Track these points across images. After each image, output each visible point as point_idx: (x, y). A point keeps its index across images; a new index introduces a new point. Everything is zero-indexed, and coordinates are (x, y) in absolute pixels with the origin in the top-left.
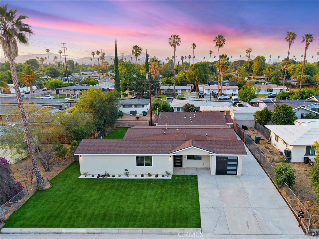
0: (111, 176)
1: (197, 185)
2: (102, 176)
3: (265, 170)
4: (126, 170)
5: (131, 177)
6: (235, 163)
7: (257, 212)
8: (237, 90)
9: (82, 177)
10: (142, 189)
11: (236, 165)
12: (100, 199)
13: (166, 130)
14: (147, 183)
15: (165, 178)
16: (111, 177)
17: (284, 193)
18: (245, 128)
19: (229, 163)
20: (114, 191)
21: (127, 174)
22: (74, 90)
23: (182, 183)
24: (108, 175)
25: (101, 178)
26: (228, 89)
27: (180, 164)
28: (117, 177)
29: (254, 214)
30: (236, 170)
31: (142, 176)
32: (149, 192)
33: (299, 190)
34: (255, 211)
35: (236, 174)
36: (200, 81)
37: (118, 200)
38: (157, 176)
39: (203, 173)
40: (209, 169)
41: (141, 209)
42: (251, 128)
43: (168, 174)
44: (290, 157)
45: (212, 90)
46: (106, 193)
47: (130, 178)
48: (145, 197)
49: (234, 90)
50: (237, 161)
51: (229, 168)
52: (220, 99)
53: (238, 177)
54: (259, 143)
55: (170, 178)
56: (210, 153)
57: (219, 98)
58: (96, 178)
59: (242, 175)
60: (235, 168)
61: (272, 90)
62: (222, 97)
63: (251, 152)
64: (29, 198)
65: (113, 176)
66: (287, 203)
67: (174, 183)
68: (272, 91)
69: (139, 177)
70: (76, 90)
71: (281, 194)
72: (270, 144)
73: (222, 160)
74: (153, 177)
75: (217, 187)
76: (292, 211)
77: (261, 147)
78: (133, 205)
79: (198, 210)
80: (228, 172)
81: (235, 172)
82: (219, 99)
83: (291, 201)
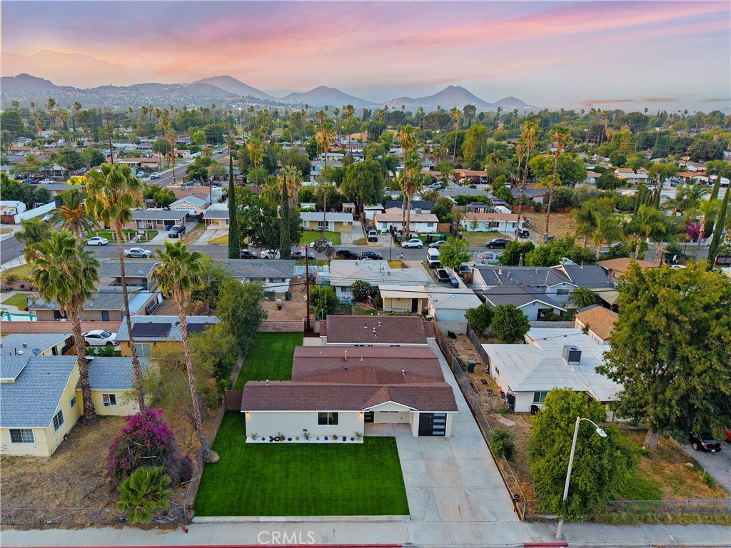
0: (287, 438)
1: (397, 453)
2: (274, 439)
3: (480, 428)
4: (304, 430)
5: (313, 441)
6: (443, 421)
7: (470, 493)
8: (435, 225)
9: (249, 440)
10: (332, 460)
11: (445, 424)
12: (287, 476)
13: (346, 361)
14: (335, 451)
15: (356, 441)
16: (286, 441)
17: (501, 467)
18: (452, 335)
19: (435, 421)
20: (299, 464)
21: (307, 437)
22: (137, 220)
23: (378, 450)
24: (283, 438)
25: (274, 442)
26: (419, 222)
27: (370, 418)
28: (294, 441)
29: (467, 496)
30: (444, 430)
31: (326, 438)
32: (341, 466)
33: (519, 461)
34: (468, 492)
35: (444, 435)
36: (368, 200)
37: (309, 478)
38: (344, 439)
39: (401, 433)
40: (408, 425)
41: (339, 491)
42: (461, 334)
43: (359, 436)
44: (514, 404)
45: (391, 224)
46: (292, 467)
47: (311, 442)
48: (340, 473)
49: (430, 224)
50: (445, 418)
51: (435, 427)
52: (407, 247)
53: (447, 439)
54: (473, 372)
55: (362, 442)
56: (412, 410)
57: (404, 244)
58: (269, 442)
59: (452, 436)
60: (443, 427)
61: (498, 223)
62: (410, 244)
63: (462, 390)
64: (201, 476)
65: (290, 439)
66: (504, 480)
67: (368, 450)
68: (498, 226)
69: (322, 441)
70: (141, 221)
71: (498, 467)
72: (489, 373)
73: (427, 416)
74: (340, 441)
75: (422, 456)
76: (509, 491)
77: (477, 379)
78: (329, 486)
79: (404, 490)
80: (434, 433)
81: (443, 433)
82: (405, 247)
83: (509, 478)
